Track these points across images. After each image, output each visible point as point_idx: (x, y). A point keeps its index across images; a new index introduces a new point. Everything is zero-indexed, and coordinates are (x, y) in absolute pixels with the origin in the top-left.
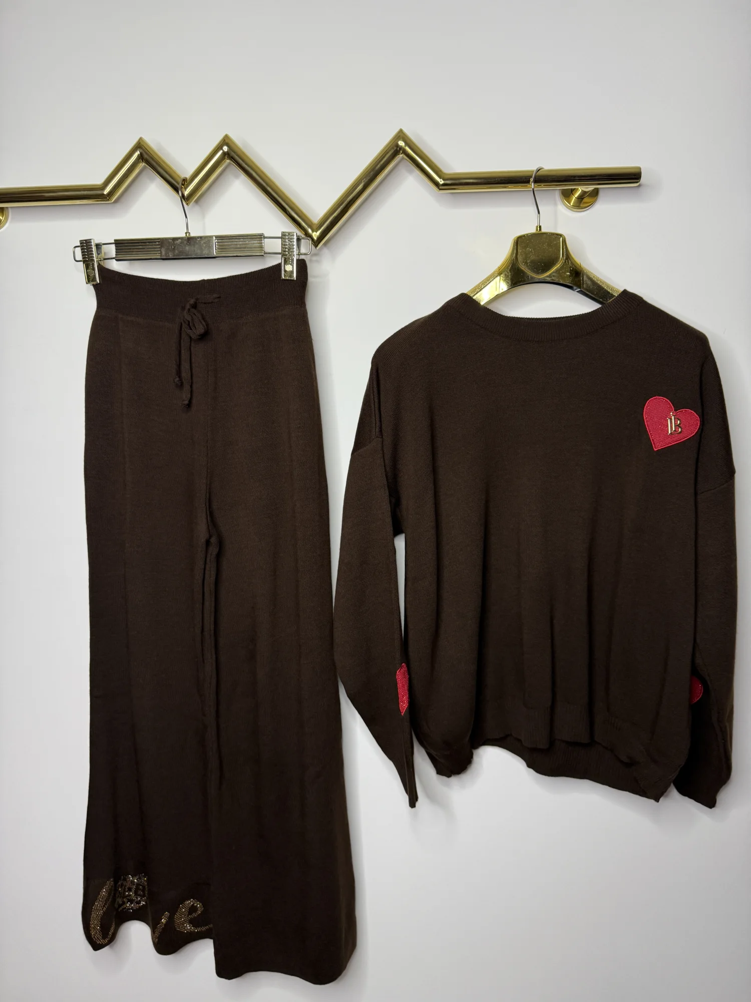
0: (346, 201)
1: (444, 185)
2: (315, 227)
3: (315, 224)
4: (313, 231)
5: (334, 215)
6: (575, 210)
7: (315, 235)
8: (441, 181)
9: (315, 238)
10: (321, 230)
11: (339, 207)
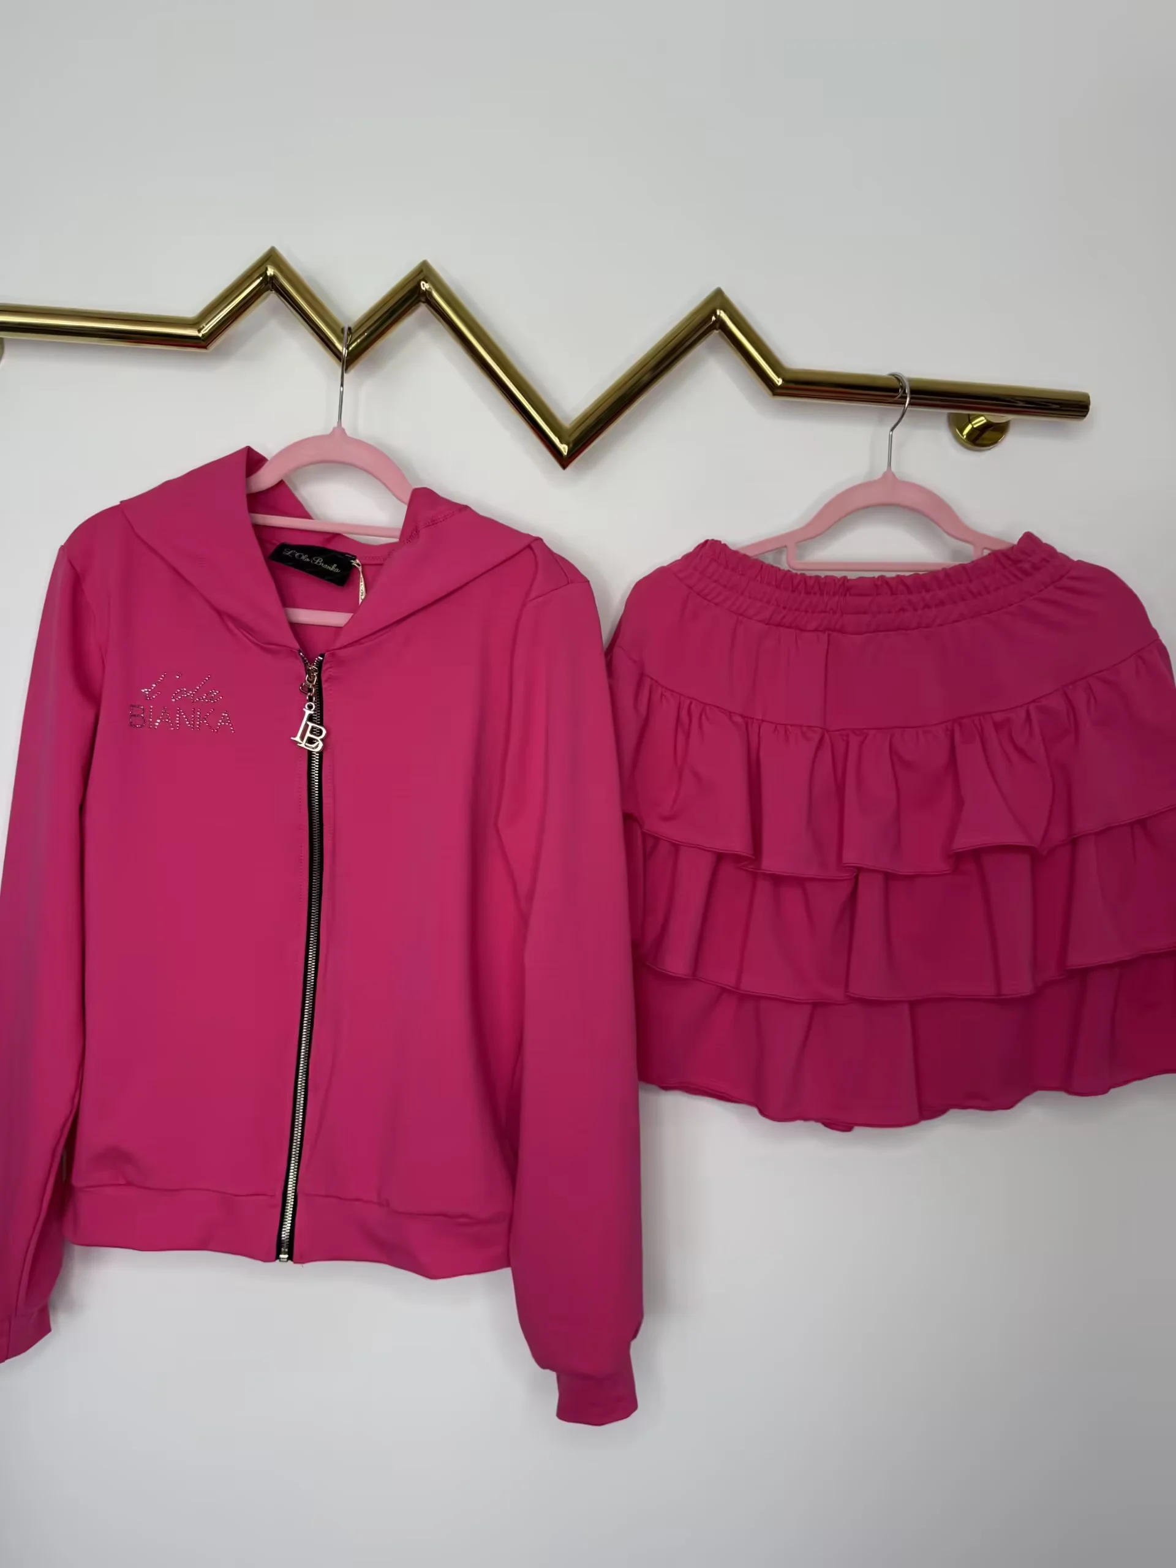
1: (780, 387)
2: (564, 435)
3: (563, 428)
4: (560, 441)
5: (594, 417)
6: (967, 446)
7: (565, 448)
8: (778, 381)
9: (563, 453)
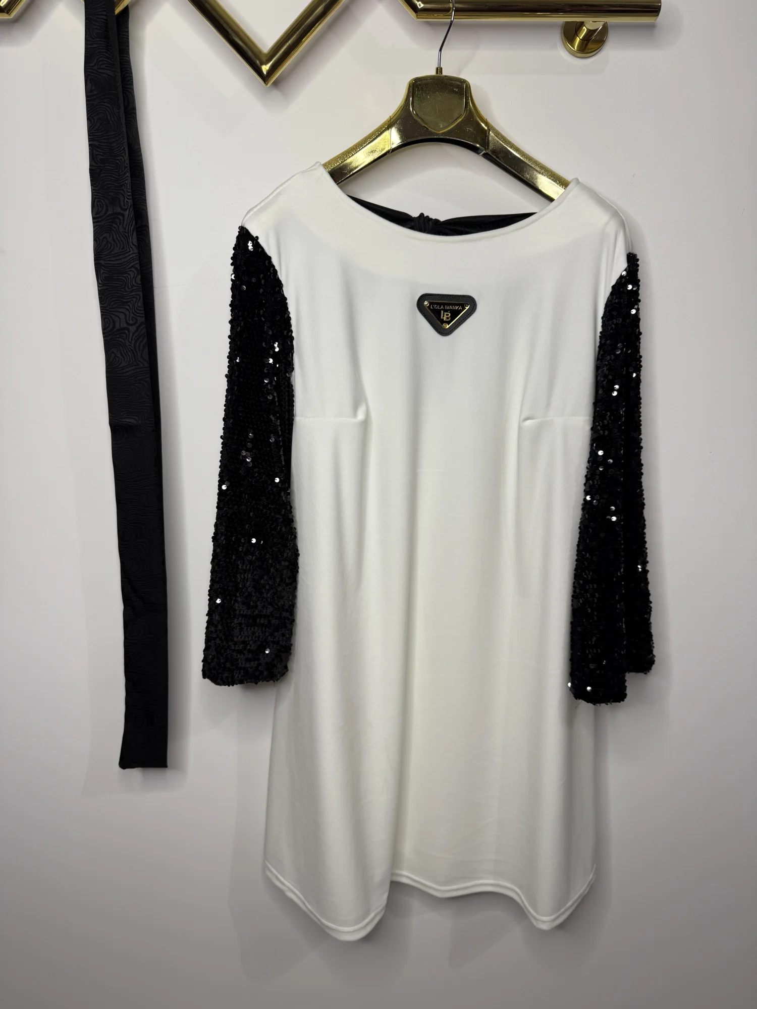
0: (304, 26)
1: (423, 10)
2: (264, 59)
3: (265, 54)
4: (262, 64)
5: (288, 44)
6: (579, 55)
7: (265, 68)
9: (265, 73)
10: (271, 63)
11: (295, 33)
